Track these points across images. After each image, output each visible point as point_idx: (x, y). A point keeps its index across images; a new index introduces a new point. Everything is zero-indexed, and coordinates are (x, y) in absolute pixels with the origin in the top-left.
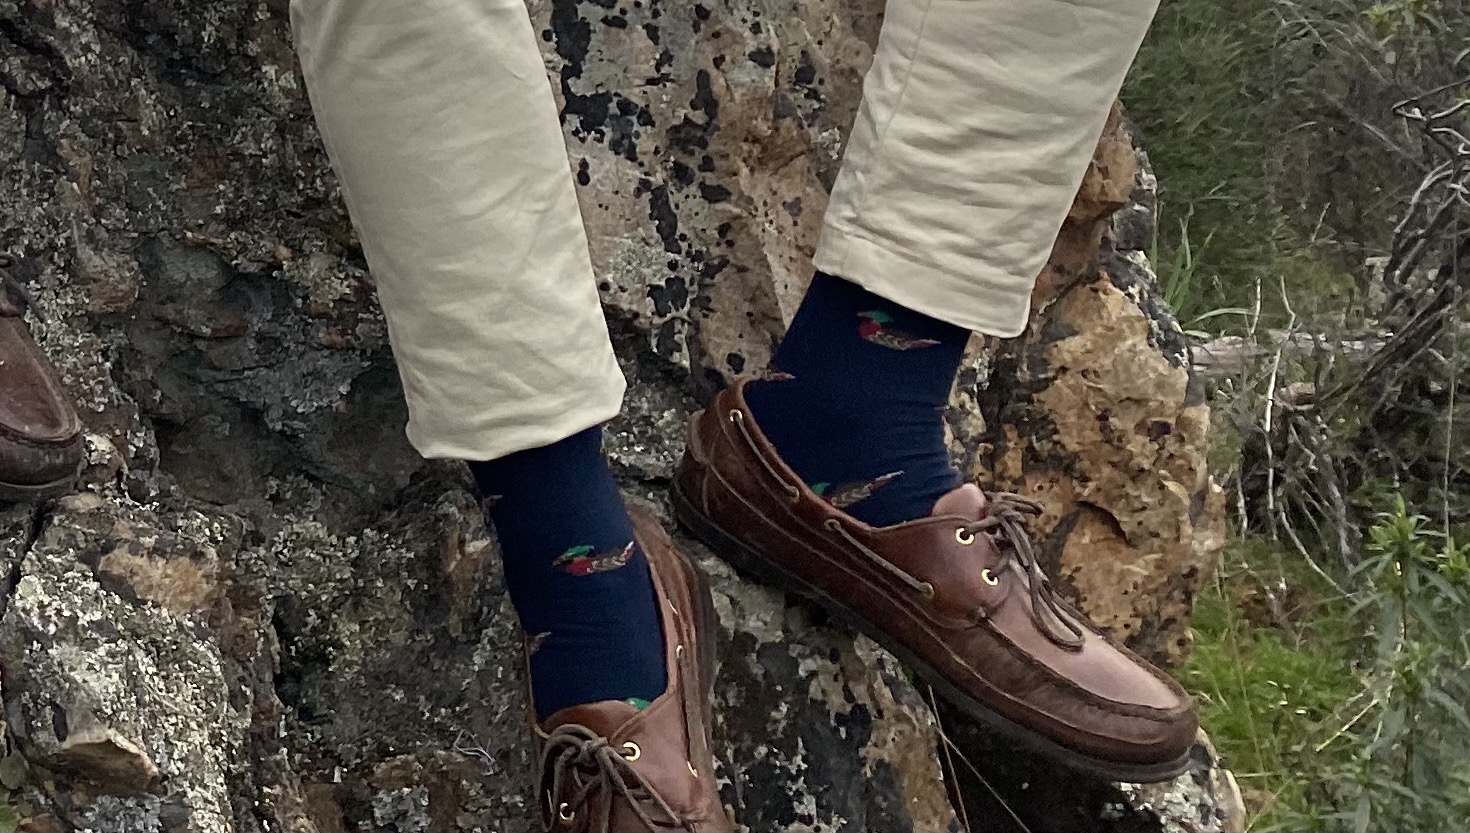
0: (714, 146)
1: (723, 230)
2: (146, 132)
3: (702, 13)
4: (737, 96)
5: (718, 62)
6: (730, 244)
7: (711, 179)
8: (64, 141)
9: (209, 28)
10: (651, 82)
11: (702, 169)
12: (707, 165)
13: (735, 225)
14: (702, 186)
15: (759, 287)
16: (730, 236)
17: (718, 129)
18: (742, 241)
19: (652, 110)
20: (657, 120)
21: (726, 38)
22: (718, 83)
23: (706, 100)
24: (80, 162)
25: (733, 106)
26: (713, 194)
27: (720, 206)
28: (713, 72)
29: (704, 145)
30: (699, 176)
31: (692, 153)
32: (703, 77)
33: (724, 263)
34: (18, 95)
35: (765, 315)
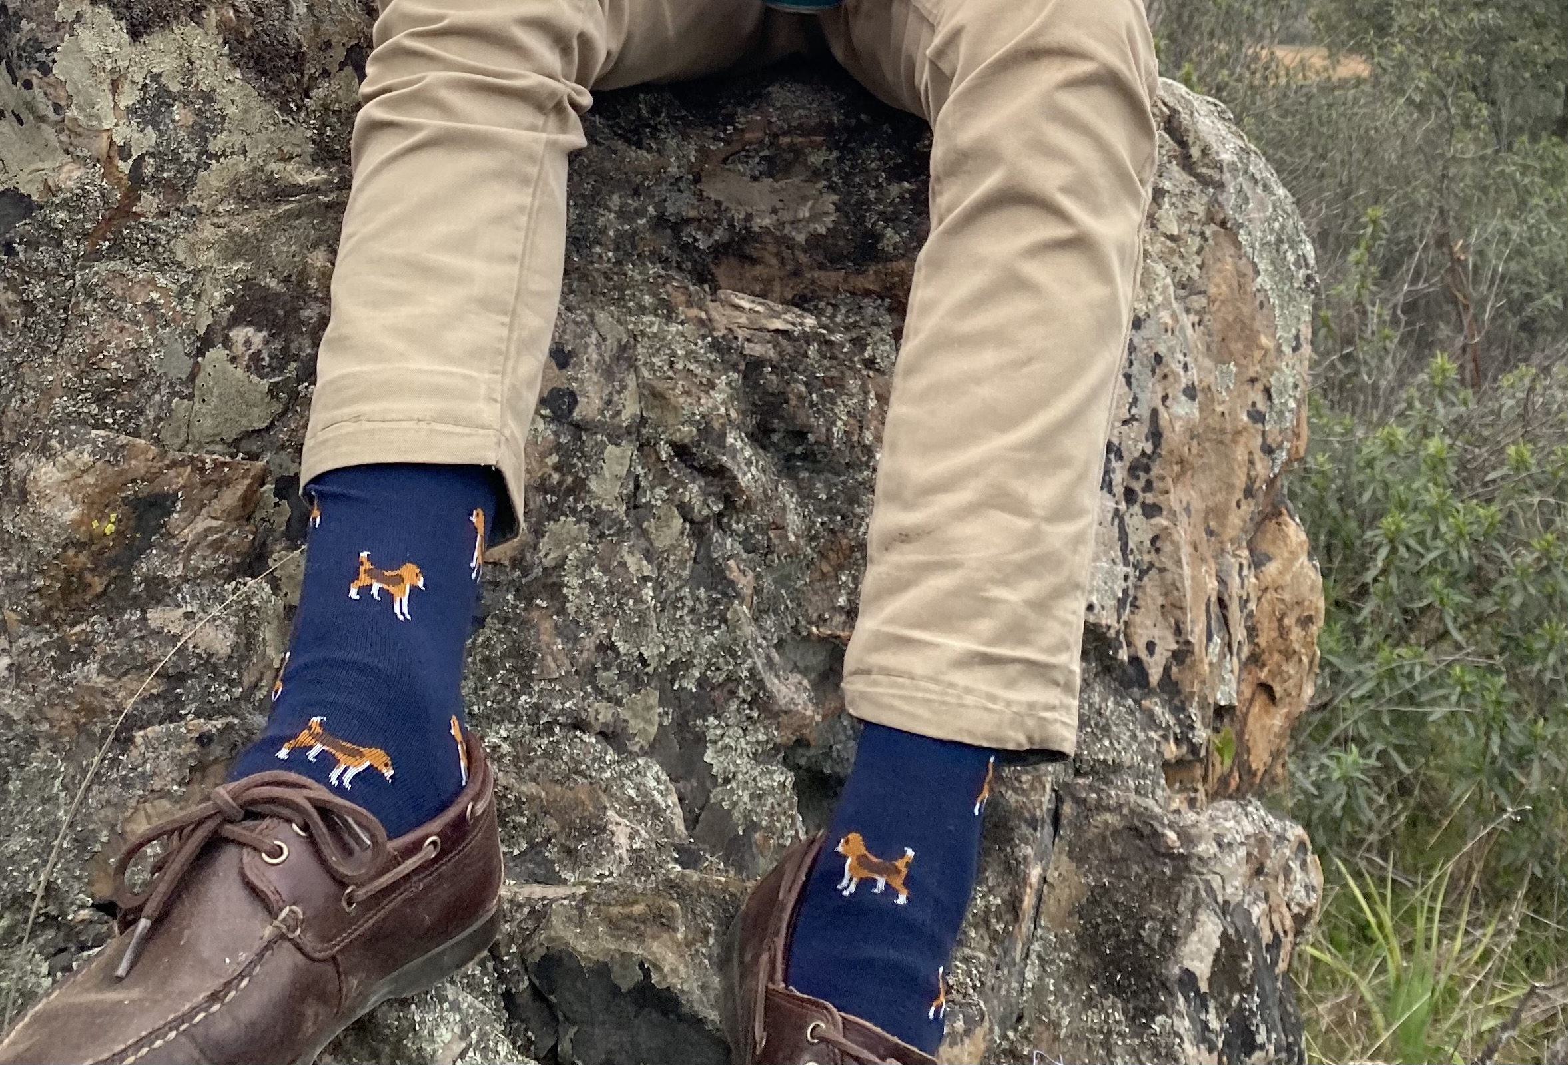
0: (1156, 470)
1: (1153, 541)
2: (792, 538)
3: (1158, 358)
4: (1177, 429)
5: (1165, 398)
6: (1158, 551)
7: (1150, 498)
8: (732, 563)
9: (839, 423)
10: (1125, 422)
11: (1144, 490)
12: (1149, 486)
13: (1163, 535)
14: (1144, 505)
15: (1173, 584)
16: (1158, 544)
17: (1160, 456)
18: (1167, 548)
19: (1123, 448)
20: (1125, 454)
21: (1171, 379)
22: (1164, 415)
23: (1156, 435)
24: (745, 583)
25: (1174, 435)
26: (1151, 511)
27: (1154, 521)
28: (1161, 409)
29: (1147, 469)
30: (1141, 494)
31: (1138, 478)
32: (1155, 413)
33: (1151, 565)
34: (692, 522)
35: (1173, 605)
